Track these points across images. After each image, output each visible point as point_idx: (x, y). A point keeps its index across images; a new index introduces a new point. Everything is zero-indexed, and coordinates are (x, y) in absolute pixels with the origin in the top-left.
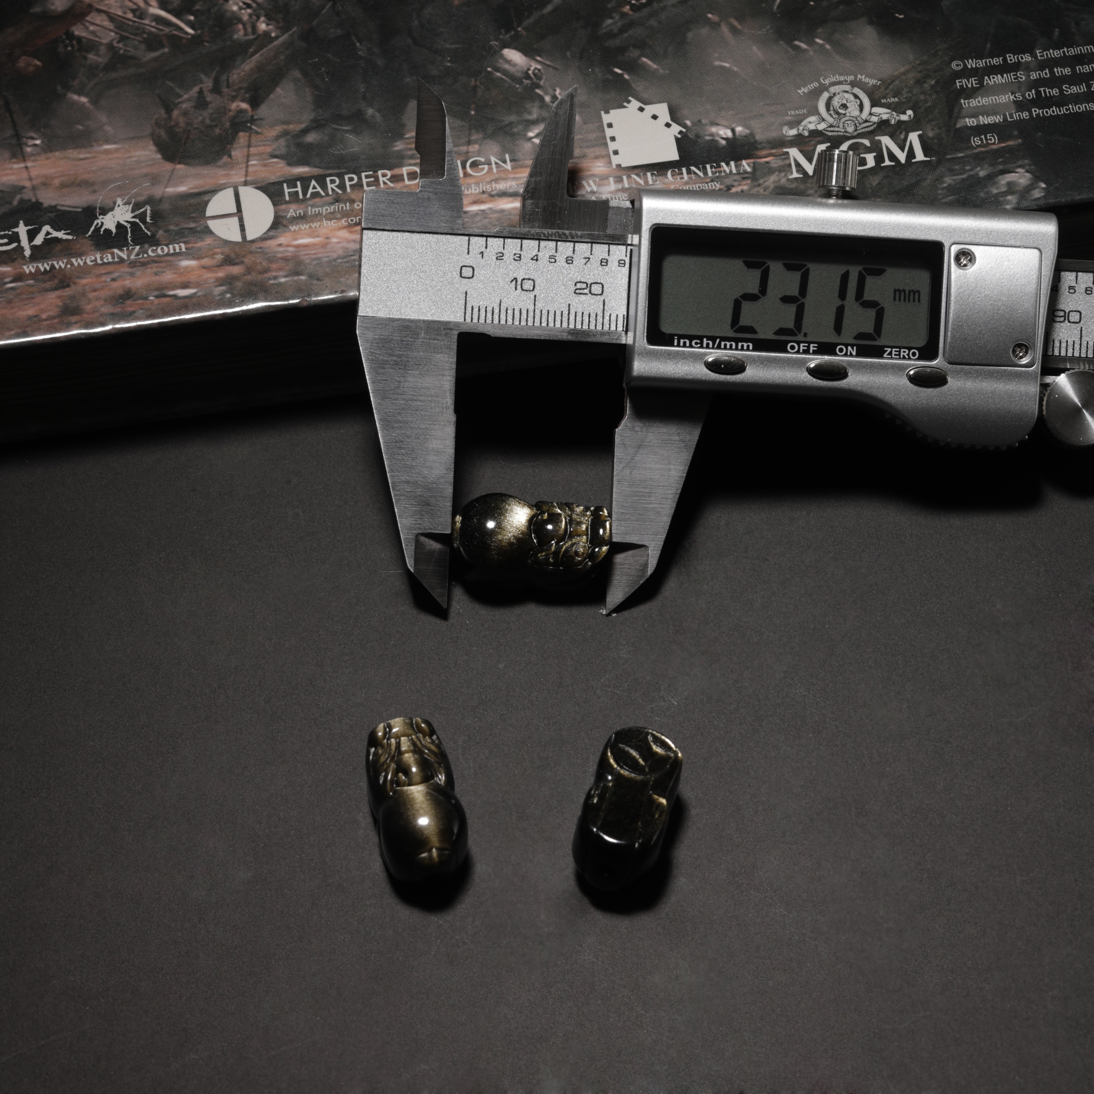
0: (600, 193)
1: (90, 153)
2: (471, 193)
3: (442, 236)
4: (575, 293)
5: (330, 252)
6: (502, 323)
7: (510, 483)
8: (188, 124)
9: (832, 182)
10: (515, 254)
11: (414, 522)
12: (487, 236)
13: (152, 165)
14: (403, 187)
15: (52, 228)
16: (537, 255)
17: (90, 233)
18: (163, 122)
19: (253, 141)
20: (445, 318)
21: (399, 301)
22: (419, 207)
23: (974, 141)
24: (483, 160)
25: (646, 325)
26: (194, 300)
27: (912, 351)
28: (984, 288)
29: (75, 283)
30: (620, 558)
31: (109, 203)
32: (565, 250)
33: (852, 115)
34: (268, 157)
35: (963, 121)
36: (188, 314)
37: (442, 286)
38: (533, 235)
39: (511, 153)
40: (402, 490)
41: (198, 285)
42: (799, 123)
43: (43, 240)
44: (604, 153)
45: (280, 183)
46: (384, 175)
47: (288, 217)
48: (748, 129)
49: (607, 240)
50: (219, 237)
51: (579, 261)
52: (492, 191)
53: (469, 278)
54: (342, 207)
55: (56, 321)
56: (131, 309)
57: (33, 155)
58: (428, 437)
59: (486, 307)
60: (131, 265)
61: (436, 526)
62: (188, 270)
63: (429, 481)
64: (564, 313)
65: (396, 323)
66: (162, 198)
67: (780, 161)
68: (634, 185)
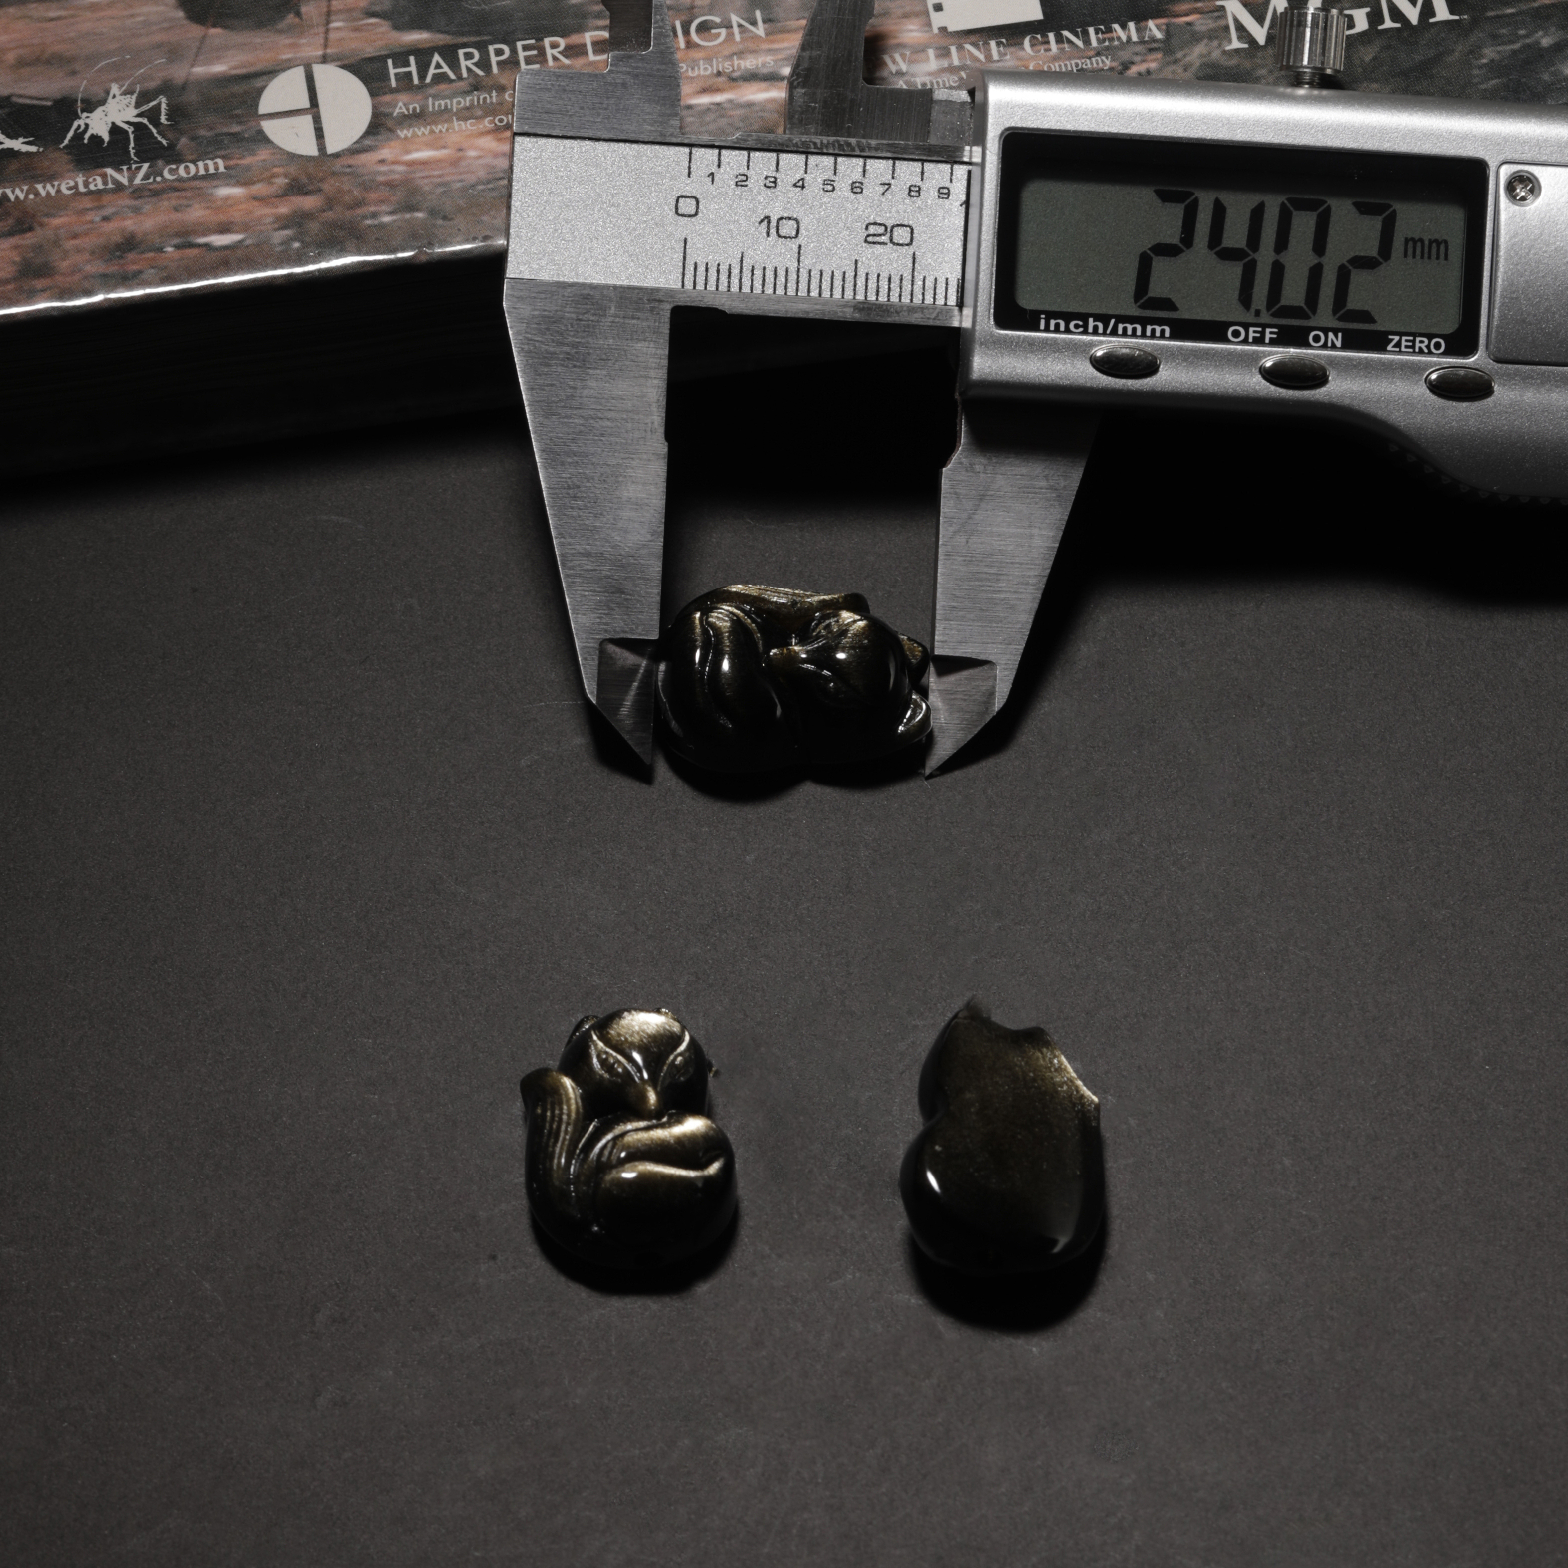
0: (913, 75)
1: (65, 9)
2: (699, 76)
3: (646, 147)
4: (866, 241)
5: (464, 173)
6: (744, 290)
7: (763, 555)
9: (1302, 60)
10: (766, 177)
11: (598, 620)
12: (720, 148)
13: (170, 28)
14: (585, 65)
16: (803, 179)
17: (66, 142)
20: (651, 281)
21: (573, 253)
22: (608, 98)
24: (717, 20)
25: (993, 295)
26: (239, 253)
27: (1434, 340)
28: (1554, 237)
29: (42, 225)
30: (948, 683)
31: (98, 91)
32: (849, 170)
34: (361, 16)
36: (230, 276)
37: (645, 229)
38: (796, 145)
39: (766, 8)
40: (577, 568)
44: (918, 8)
45: (382, 59)
46: (554, 46)
47: (395, 114)
49: (919, 154)
50: (281, 149)
51: (872, 189)
52: (733, 71)
53: (690, 216)
54: (485, 99)
55: (10, 287)
56: (135, 268)
58: (621, 479)
59: (719, 265)
60: (136, 195)
61: (634, 627)
62: (229, 202)
63: (623, 553)
64: (847, 275)
65: (569, 290)
66: (185, 83)
67: (1210, 21)
68: (968, 63)
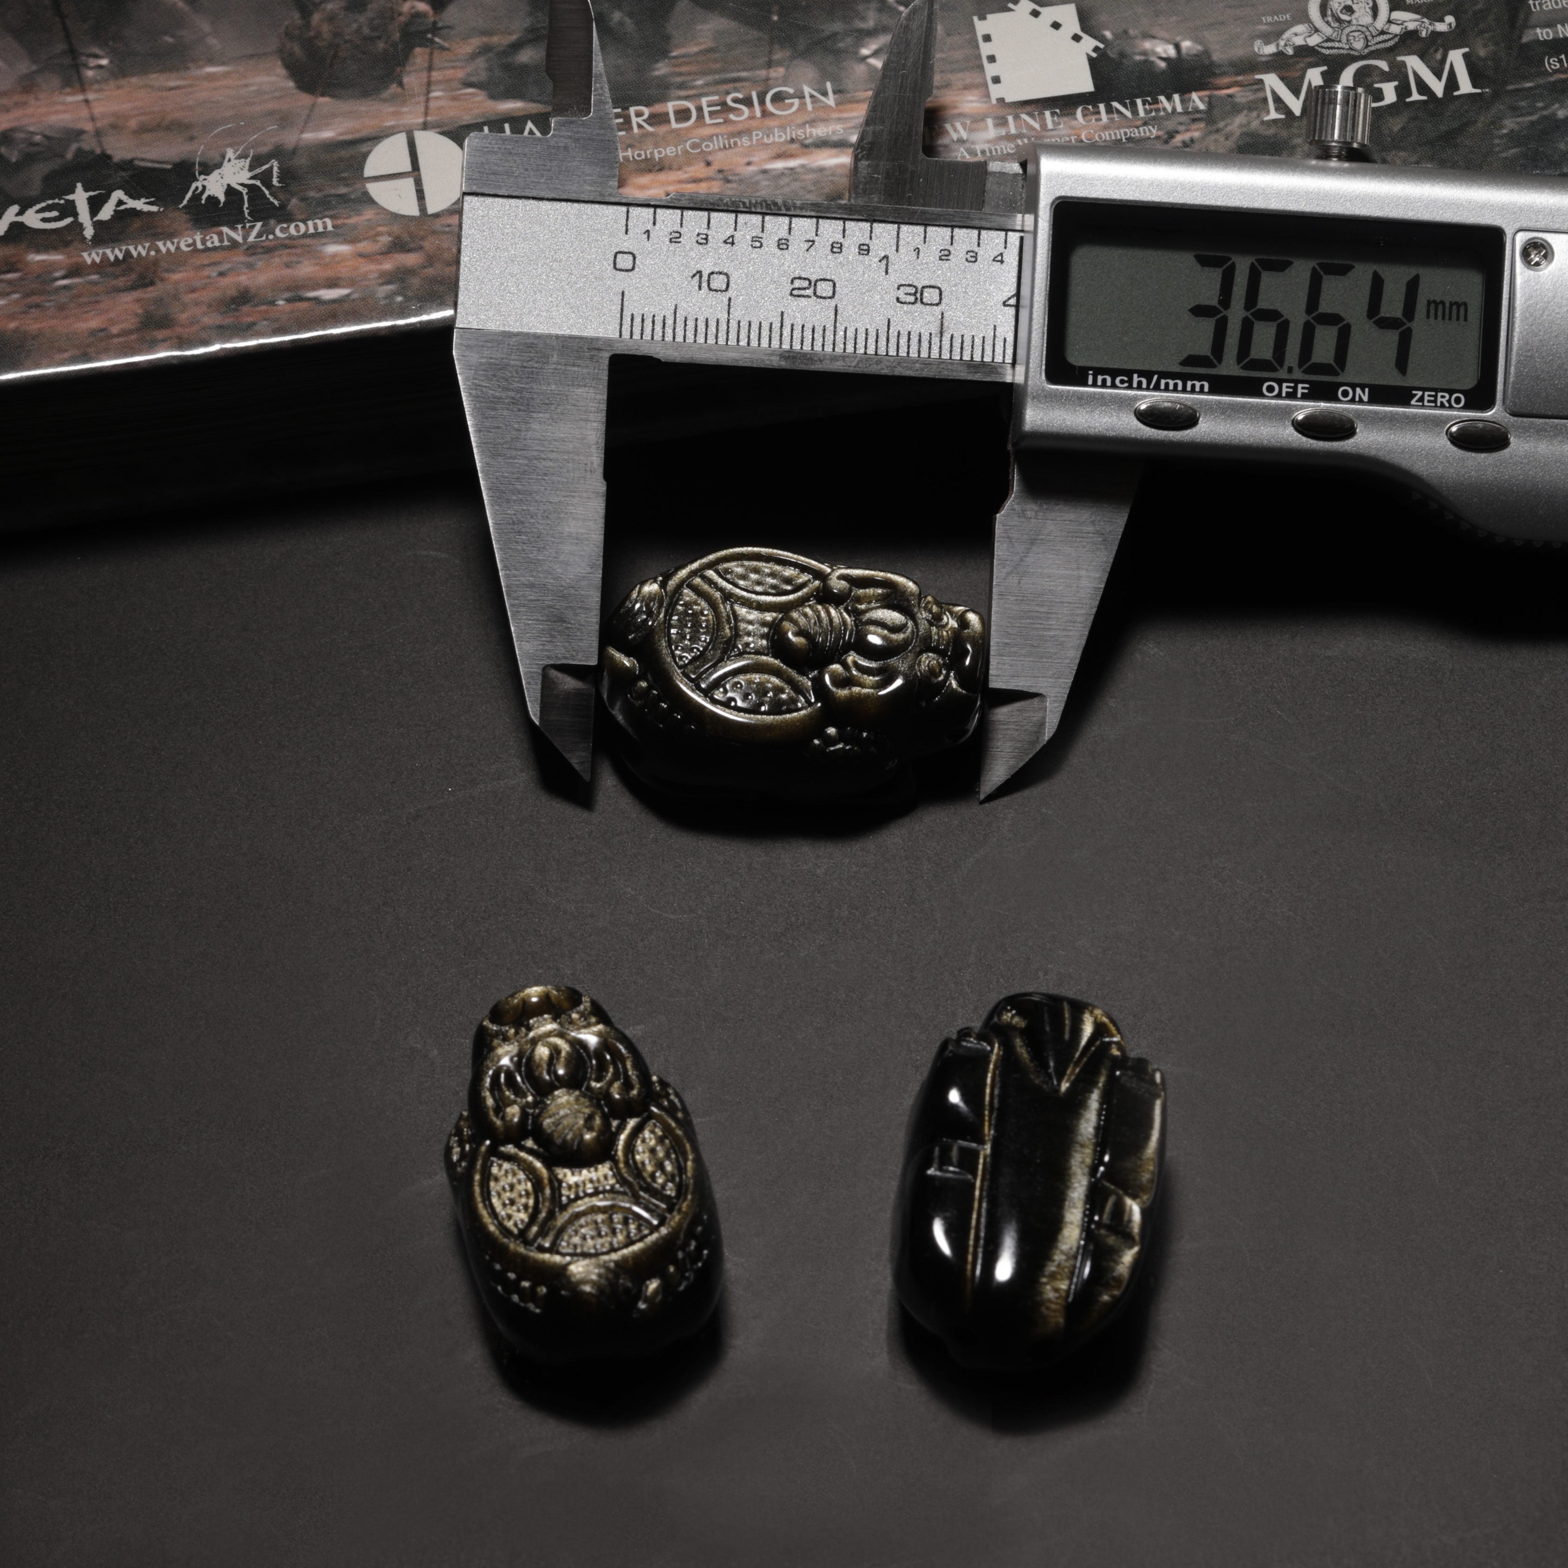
1: (184, 79)
2: (774, 142)
3: (586, 206)
4: (791, 294)
6: (677, 340)
8: (336, 35)
9: (1333, 135)
10: (698, 235)
11: (541, 647)
12: (656, 207)
13: (281, 97)
14: (667, 132)
15: (126, 194)
16: (732, 236)
17: (185, 202)
18: (297, 32)
19: (436, 61)
20: (590, 332)
21: (518, 305)
22: (551, 160)
23: (1549, 64)
24: (791, 91)
26: (346, 306)
27: (1454, 396)
29: (162, 280)
30: (1002, 713)
31: (214, 155)
32: (776, 228)
33: (1361, 23)
34: (459, 86)
35: (1531, 32)
36: (337, 327)
37: (585, 283)
38: (727, 204)
39: (835, 80)
40: (522, 599)
41: (351, 282)
42: (1278, 34)
43: (112, 213)
44: (978, 80)
45: (479, 126)
46: (639, 114)
48: (1200, 44)
49: (840, 213)
50: (385, 209)
51: (797, 245)
52: (806, 138)
53: (627, 271)
55: (133, 337)
56: (249, 319)
57: (97, 82)
58: (562, 515)
59: (654, 316)
60: (249, 252)
61: (574, 653)
62: (337, 259)
63: (564, 584)
64: (773, 327)
65: (514, 340)
66: (296, 148)
67: (1249, 94)
68: (1025, 131)
